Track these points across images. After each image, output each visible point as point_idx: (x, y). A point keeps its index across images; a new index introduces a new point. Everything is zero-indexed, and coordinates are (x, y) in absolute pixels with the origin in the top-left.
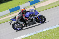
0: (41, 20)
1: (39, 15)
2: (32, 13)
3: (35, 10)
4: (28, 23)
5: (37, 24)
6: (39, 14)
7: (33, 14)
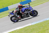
0: (34, 14)
1: (33, 10)
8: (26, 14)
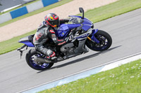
2: (76, 26)
3: (83, 18)
4: (66, 52)
5: (91, 52)
6: (92, 27)
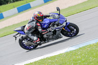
1: (67, 23)
3: (59, 15)
7: (55, 22)
8: (52, 33)
